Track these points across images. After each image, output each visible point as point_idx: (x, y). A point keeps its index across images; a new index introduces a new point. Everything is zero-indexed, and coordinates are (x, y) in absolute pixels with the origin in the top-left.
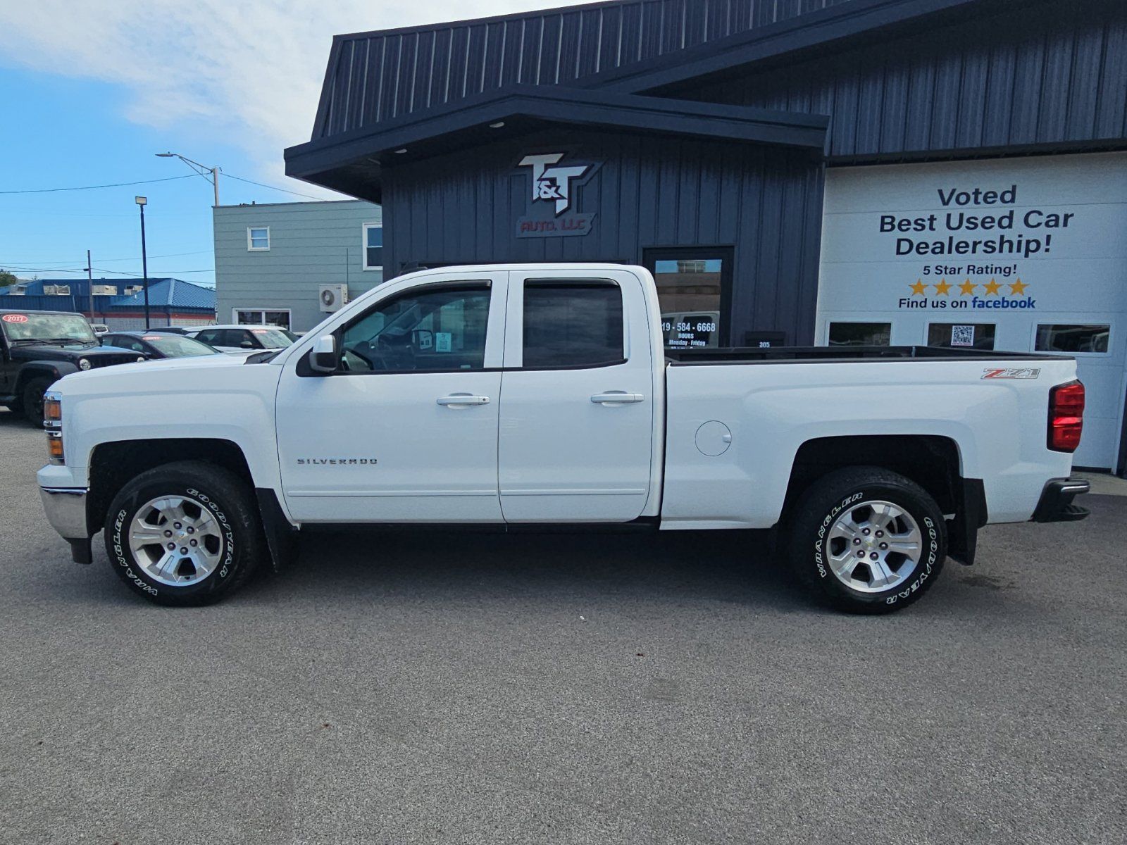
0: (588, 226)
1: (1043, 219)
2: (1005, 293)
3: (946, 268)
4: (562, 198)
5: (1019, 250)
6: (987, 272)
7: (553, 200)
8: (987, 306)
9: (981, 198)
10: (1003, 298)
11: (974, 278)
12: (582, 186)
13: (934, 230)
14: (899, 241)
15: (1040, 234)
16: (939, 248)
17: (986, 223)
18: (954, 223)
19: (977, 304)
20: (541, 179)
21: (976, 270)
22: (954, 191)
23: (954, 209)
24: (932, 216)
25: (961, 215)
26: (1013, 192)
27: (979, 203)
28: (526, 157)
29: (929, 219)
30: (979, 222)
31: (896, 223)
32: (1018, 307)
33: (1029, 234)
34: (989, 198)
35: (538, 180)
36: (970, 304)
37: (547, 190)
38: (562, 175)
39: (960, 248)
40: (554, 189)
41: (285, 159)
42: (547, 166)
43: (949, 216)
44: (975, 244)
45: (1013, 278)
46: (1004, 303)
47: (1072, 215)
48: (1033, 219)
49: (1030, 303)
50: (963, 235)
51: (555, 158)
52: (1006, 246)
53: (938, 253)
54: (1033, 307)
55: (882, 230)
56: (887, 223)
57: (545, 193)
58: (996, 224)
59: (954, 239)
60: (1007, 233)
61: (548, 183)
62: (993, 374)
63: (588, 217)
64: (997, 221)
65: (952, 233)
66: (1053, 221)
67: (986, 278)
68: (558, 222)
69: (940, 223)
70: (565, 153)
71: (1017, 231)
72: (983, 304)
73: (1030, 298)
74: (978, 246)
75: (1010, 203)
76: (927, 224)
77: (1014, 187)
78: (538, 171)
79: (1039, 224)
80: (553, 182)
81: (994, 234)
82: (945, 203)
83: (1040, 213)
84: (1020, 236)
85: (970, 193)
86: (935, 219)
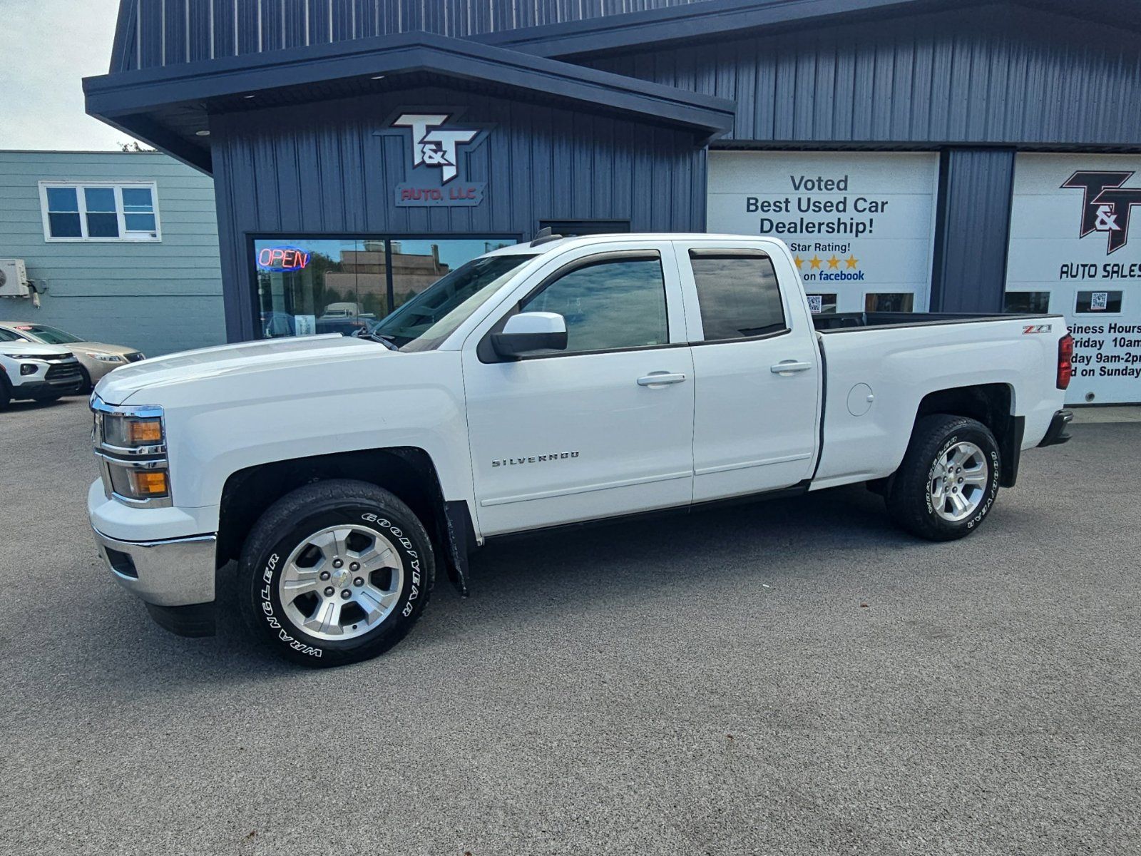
0: (479, 197)
1: (867, 205)
2: (843, 267)
3: (799, 246)
4: (450, 164)
5: (851, 231)
6: (829, 250)
7: (439, 166)
8: (831, 279)
9: (823, 184)
10: (842, 272)
11: (821, 255)
12: (470, 153)
13: (789, 211)
14: (762, 220)
15: (865, 217)
16: (793, 228)
17: (828, 206)
18: (804, 207)
19: (823, 276)
20: (422, 142)
21: (821, 247)
22: (802, 178)
23: (803, 194)
24: (787, 199)
25: (809, 199)
26: (846, 181)
27: (822, 190)
28: (403, 116)
29: (784, 202)
30: (822, 206)
31: (759, 204)
32: (852, 279)
33: (859, 218)
34: (829, 185)
35: (419, 143)
36: (818, 277)
37: (433, 154)
38: (449, 139)
39: (809, 228)
40: (440, 154)
41: (84, 91)
42: (430, 129)
43: (800, 199)
44: (820, 225)
45: (847, 255)
46: (842, 276)
47: (887, 203)
48: (861, 205)
49: (860, 276)
50: (810, 217)
51: (438, 120)
52: (842, 227)
53: (792, 232)
54: (863, 279)
55: (748, 210)
56: (752, 204)
57: (430, 157)
58: (834, 208)
59: (804, 220)
60: (841, 215)
61: (433, 147)
62: (1028, 330)
63: (479, 186)
64: (835, 206)
65: (803, 215)
66: (875, 207)
67: (828, 255)
68: (444, 191)
69: (793, 206)
70: (450, 115)
71: (849, 216)
72: (828, 277)
73: (860, 272)
74: (822, 227)
75: (844, 191)
76: (783, 206)
77: (846, 177)
78: (418, 133)
79: (865, 209)
80: (438, 145)
81: (833, 217)
82: (797, 188)
83: (865, 200)
84: (852, 219)
85: (815, 181)
86: (789, 202)
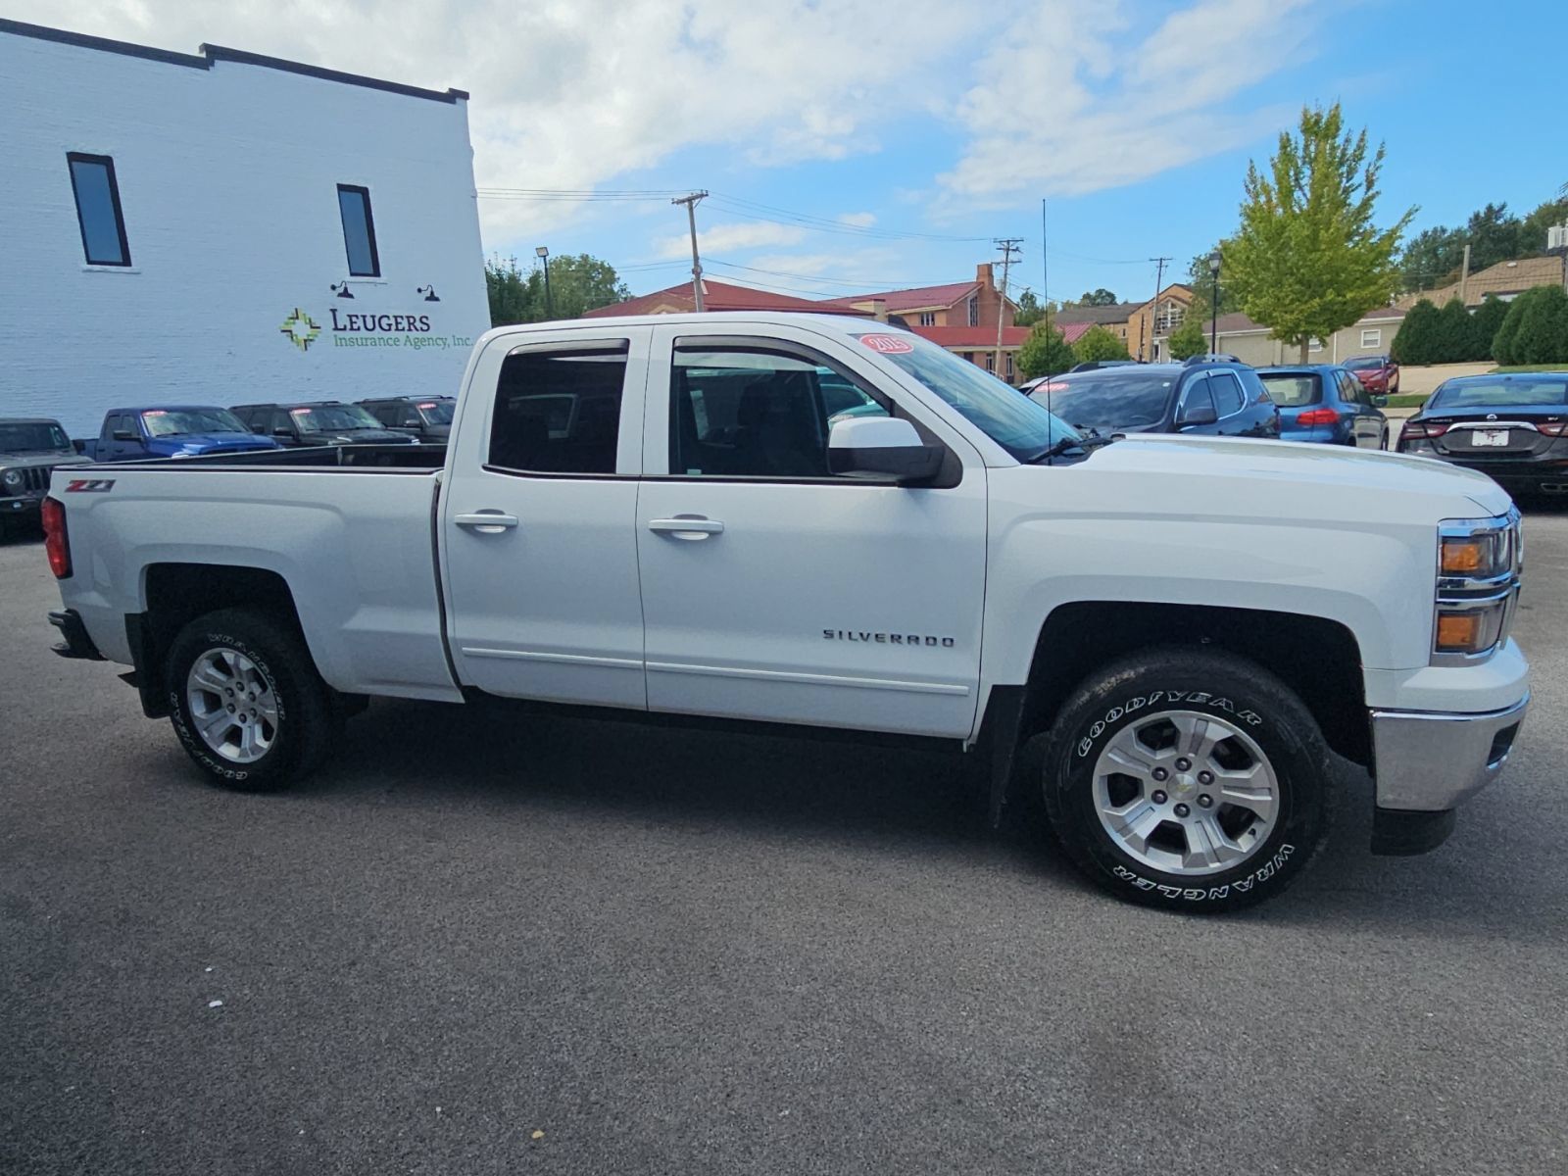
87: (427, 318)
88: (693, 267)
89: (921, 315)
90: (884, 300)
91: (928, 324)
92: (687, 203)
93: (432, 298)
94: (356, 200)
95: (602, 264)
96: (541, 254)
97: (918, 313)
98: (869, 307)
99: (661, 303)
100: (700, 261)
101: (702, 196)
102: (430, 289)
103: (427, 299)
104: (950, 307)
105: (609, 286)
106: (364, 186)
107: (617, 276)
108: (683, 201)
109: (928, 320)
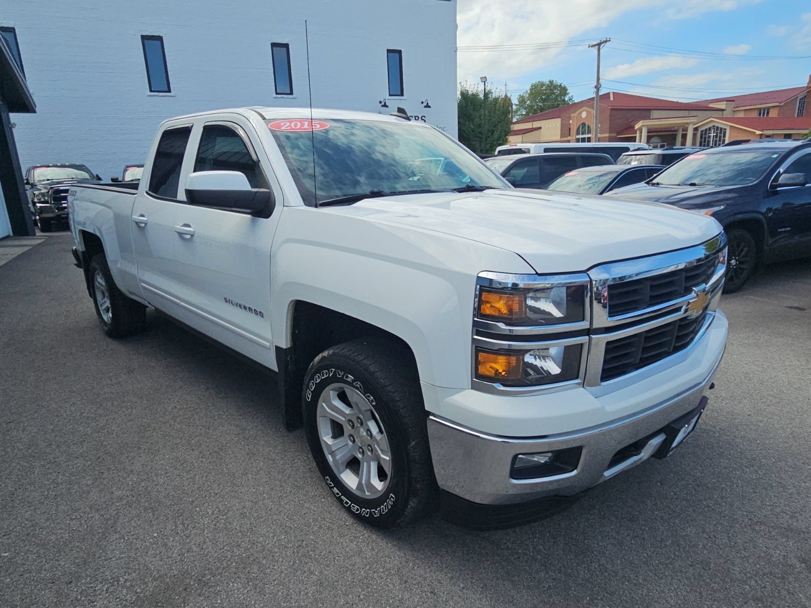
87: (424, 117)
88: (596, 84)
89: (760, 109)
90: (733, 101)
91: (764, 115)
92: (597, 47)
93: (428, 106)
94: (395, 56)
95: (561, 85)
96: (483, 80)
97: (757, 108)
98: (722, 106)
99: (583, 106)
100: (600, 80)
101: (606, 41)
102: (427, 102)
103: (425, 107)
104: (782, 104)
105: (562, 98)
106: (400, 49)
107: (568, 91)
108: (595, 46)
109: (764, 113)
